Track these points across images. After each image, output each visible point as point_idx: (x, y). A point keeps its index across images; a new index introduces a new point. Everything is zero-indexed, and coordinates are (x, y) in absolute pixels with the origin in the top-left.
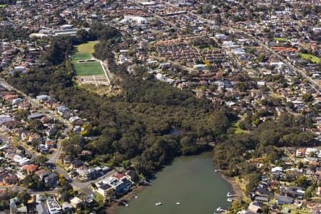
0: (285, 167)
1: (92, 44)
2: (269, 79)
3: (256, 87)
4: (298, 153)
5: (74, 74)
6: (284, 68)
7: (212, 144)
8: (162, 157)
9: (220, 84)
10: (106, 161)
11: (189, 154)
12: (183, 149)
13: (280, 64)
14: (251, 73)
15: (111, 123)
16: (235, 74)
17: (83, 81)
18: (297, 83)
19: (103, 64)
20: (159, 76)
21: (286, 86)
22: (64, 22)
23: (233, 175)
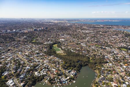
0: (104, 68)
1: (56, 45)
2: (92, 50)
3: (90, 52)
4: (105, 65)
5: (55, 51)
6: (94, 48)
7: (88, 64)
8: (80, 67)
9: (84, 52)
10: (70, 69)
11: (84, 66)
12: (83, 65)
13: (93, 47)
14: (88, 49)
15: (68, 61)
16: (86, 50)
17: (58, 52)
18: (98, 51)
19: (60, 49)
20: (72, 51)
21: (96, 51)
22: (49, 41)
23: (95, 70)
